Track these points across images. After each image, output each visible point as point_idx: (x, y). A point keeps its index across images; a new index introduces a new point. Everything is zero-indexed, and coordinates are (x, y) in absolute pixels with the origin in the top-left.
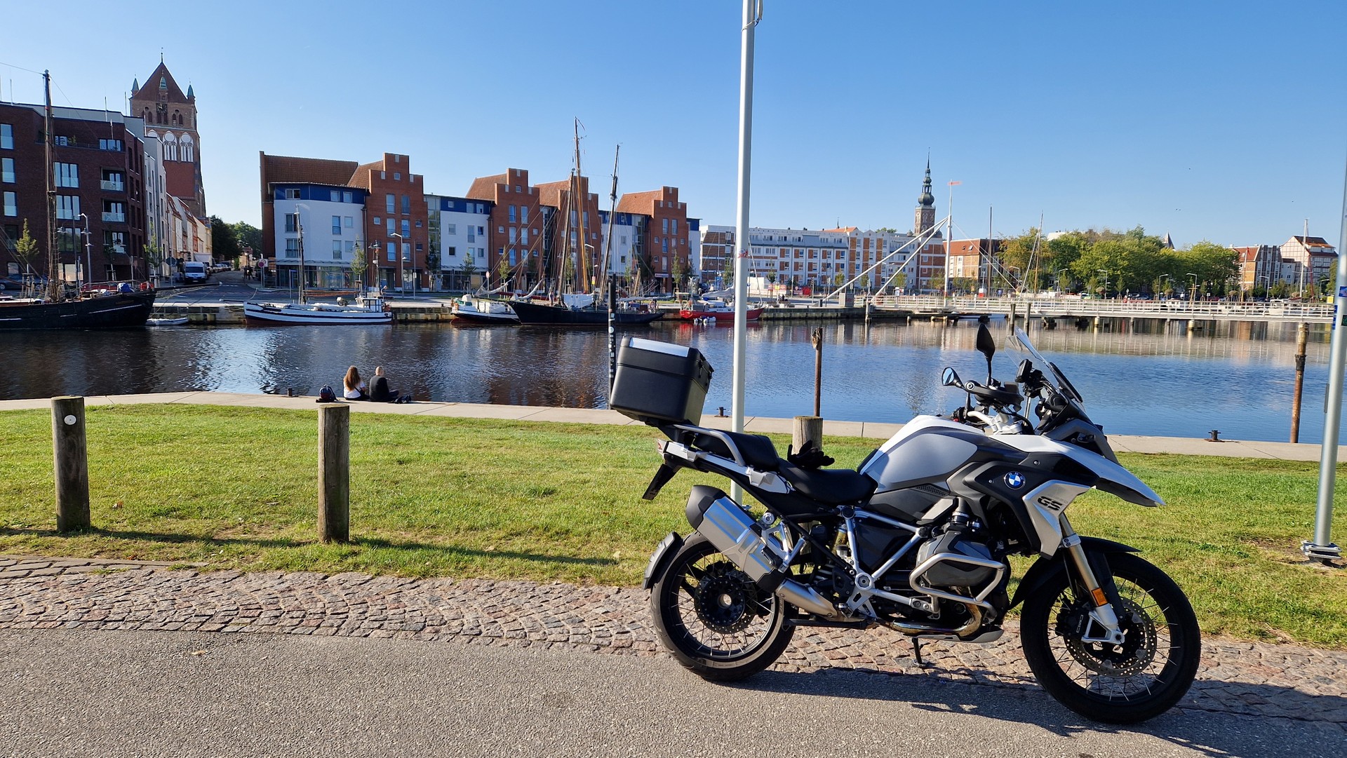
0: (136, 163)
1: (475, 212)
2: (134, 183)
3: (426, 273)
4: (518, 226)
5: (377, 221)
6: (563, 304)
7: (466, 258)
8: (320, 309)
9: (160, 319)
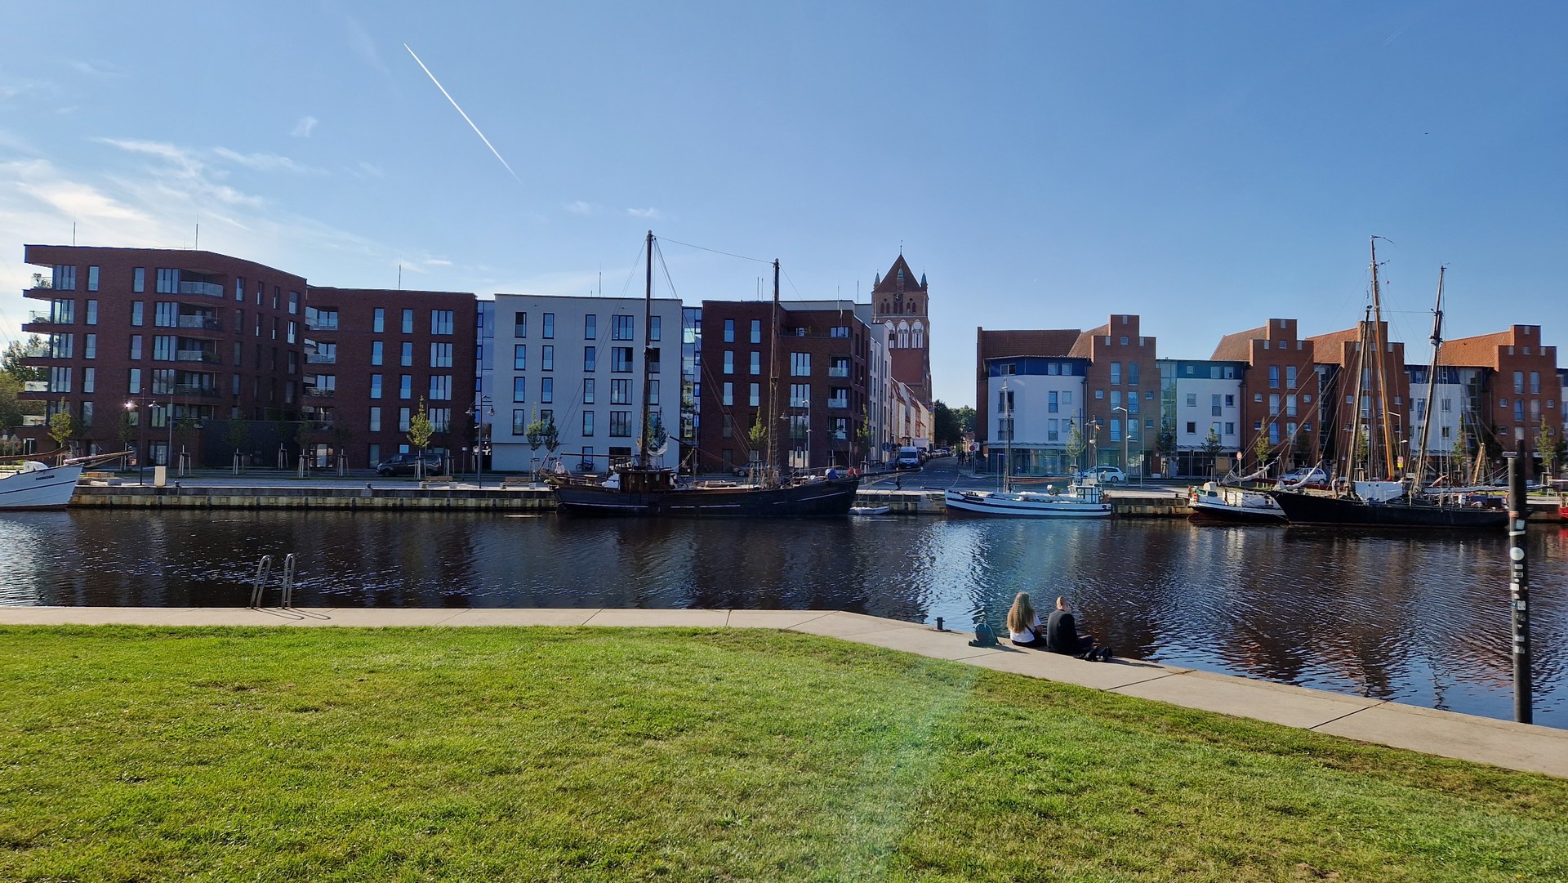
0: (862, 348)
1: (1222, 377)
2: (860, 368)
3: (1157, 455)
4: (1282, 392)
5: (1099, 395)
6: (1355, 495)
7: (1209, 435)
8: (1026, 499)
9: (863, 508)
